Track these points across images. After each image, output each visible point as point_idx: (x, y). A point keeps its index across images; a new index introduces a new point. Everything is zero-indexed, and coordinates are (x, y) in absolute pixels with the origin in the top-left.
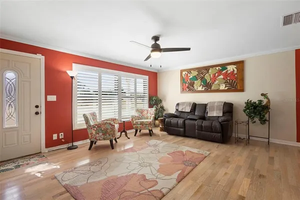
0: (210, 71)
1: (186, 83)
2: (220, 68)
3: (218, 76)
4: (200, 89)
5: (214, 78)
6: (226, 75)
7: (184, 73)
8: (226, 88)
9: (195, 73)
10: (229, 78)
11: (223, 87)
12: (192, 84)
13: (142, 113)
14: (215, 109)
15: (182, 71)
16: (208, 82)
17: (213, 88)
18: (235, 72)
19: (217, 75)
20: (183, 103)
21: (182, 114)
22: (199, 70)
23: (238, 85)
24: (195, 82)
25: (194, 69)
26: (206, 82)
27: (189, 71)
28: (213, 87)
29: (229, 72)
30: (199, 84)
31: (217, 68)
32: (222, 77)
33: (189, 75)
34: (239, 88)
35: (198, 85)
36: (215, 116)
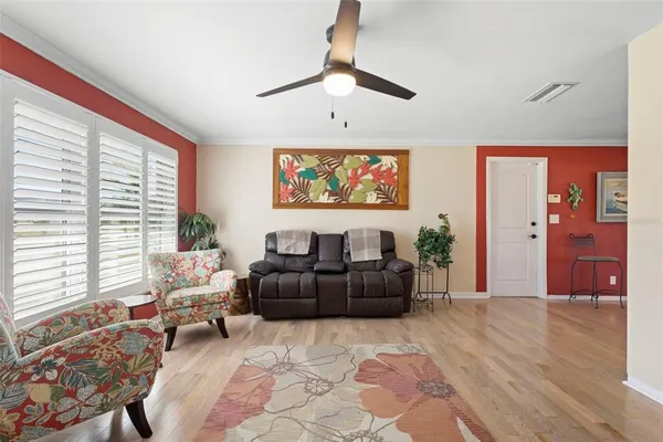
0: (346, 161)
1: (287, 183)
2: (368, 158)
3: (363, 174)
4: (324, 199)
5: (355, 179)
6: (378, 174)
7: (283, 157)
8: (379, 201)
9: (312, 162)
10: (383, 181)
11: (372, 198)
12: (304, 188)
13: (173, 268)
14: (366, 245)
15: (277, 153)
16: (341, 184)
17: (352, 199)
18: (395, 170)
19: (360, 171)
20: (288, 234)
21: (288, 261)
22: (322, 153)
23: (400, 195)
24: (311, 181)
25: (310, 152)
26: (338, 184)
27: (298, 153)
28: (352, 197)
29: (384, 168)
30: (322, 187)
31: (362, 157)
32: (369, 177)
33: (296, 164)
34: (401, 203)
35: (319, 191)
36: (367, 259)
